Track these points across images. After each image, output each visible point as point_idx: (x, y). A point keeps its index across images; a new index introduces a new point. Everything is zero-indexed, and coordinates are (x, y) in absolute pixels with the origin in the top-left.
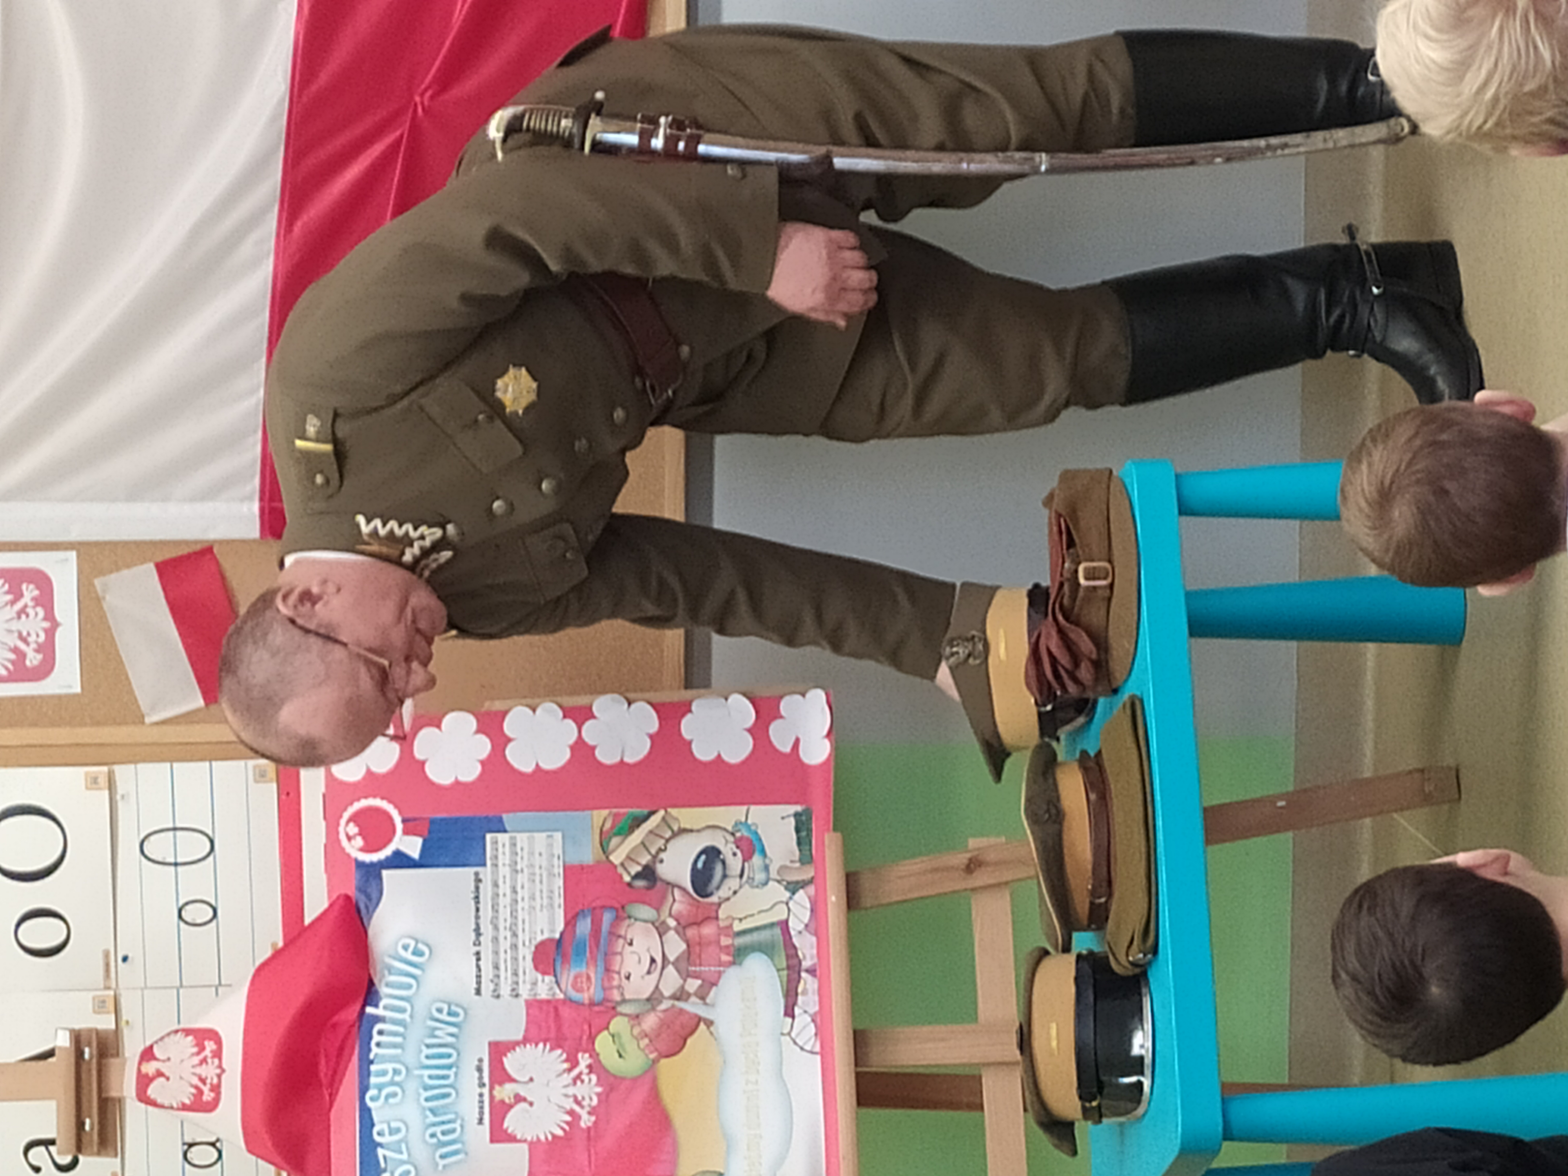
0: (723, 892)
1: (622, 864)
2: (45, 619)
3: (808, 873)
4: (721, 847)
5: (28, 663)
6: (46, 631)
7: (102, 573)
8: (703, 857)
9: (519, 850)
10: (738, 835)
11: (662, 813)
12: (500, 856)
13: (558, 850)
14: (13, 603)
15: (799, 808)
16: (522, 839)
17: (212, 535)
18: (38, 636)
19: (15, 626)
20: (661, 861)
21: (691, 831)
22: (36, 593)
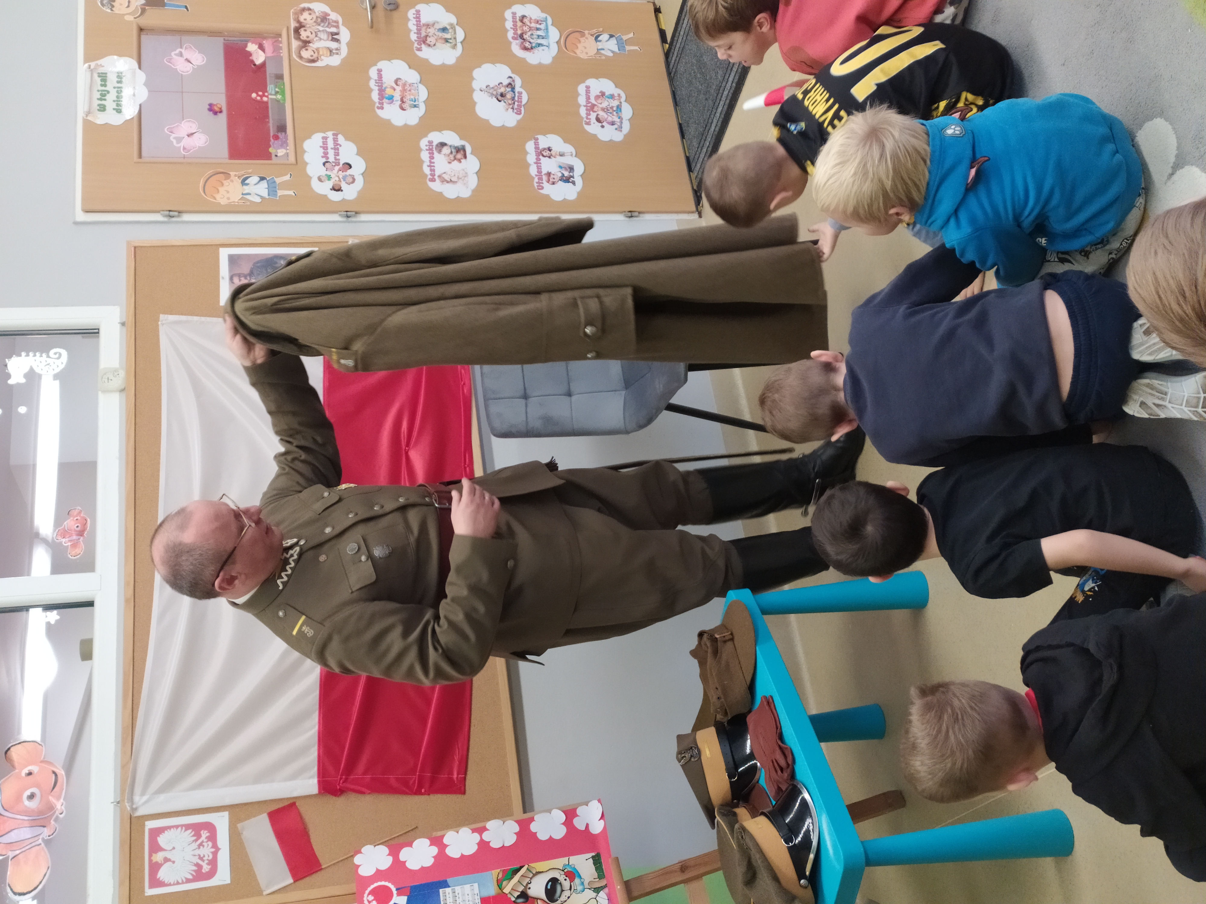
0: (563, 898)
1: (510, 893)
2: (212, 847)
3: (603, 883)
4: (558, 877)
5: (203, 871)
6: (212, 853)
7: (241, 820)
8: (550, 883)
9: (457, 895)
10: (565, 871)
11: (526, 866)
12: (448, 899)
13: (476, 891)
14: (196, 840)
15: (593, 854)
16: (458, 889)
17: (296, 794)
18: (209, 856)
19: (197, 852)
20: (530, 888)
21: (543, 872)
22: (208, 834)
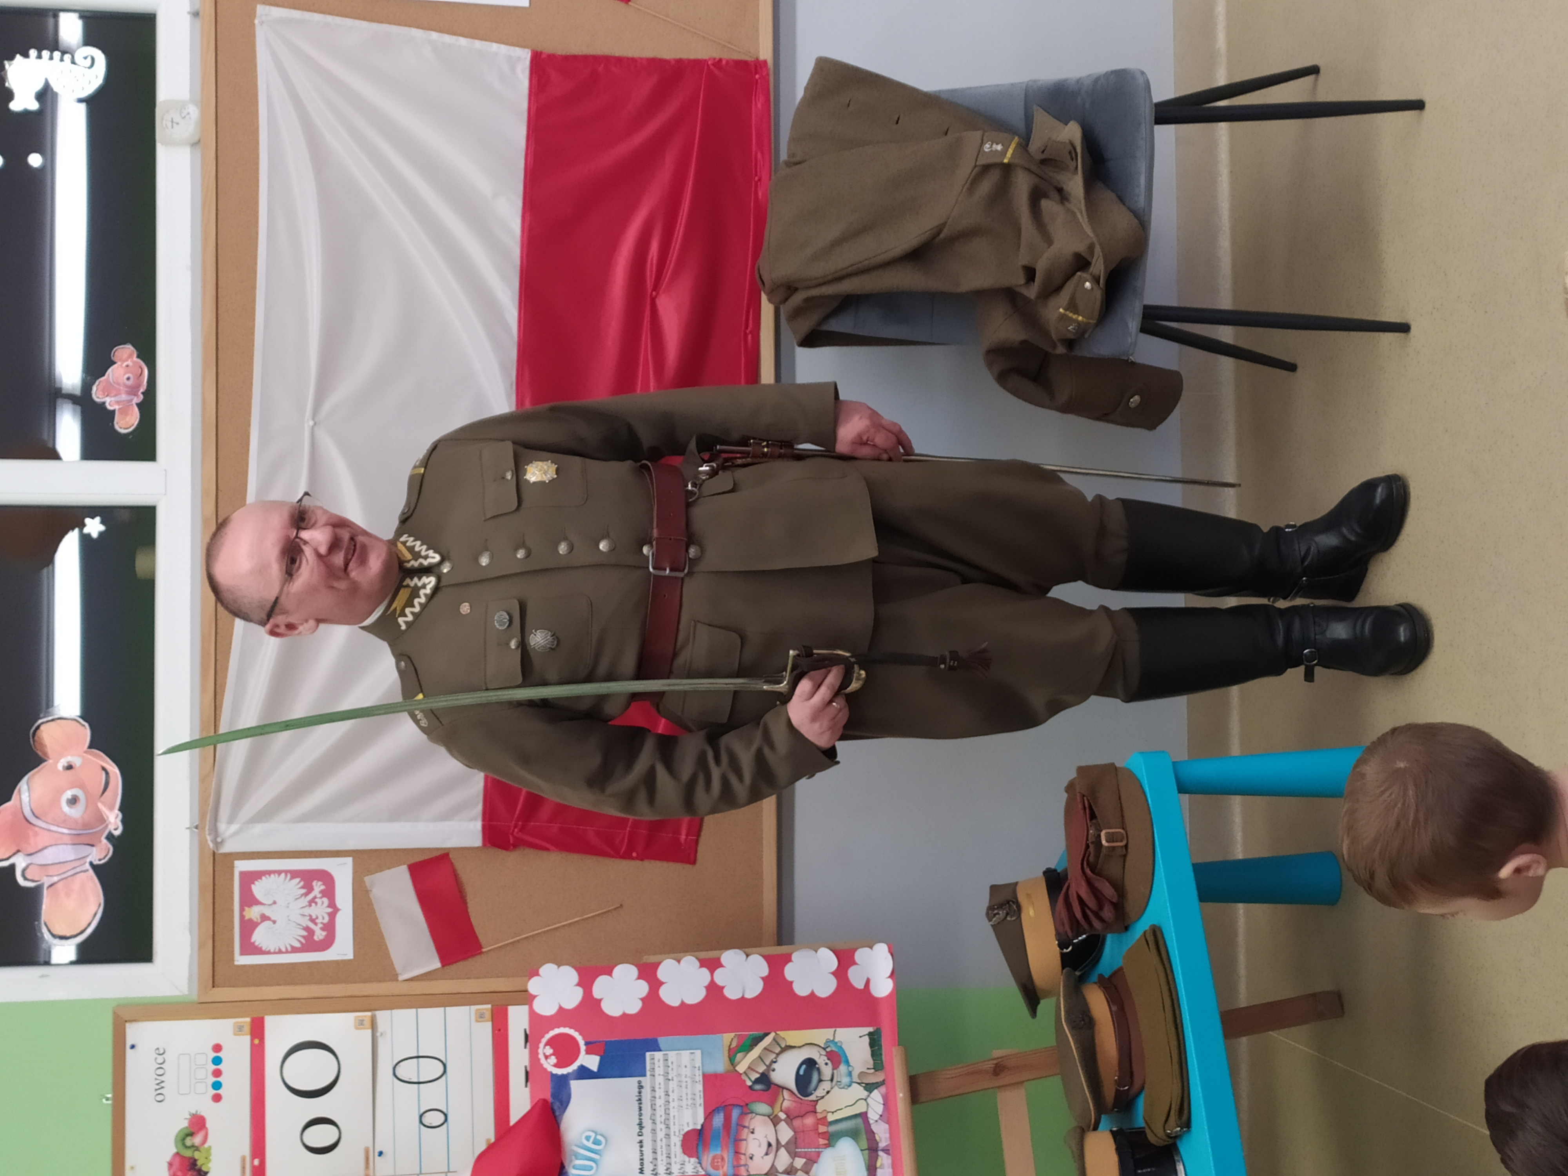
0: (820, 1092)
1: (745, 1073)
2: (329, 906)
3: (879, 1077)
4: (816, 1059)
5: (316, 938)
6: (330, 914)
7: (371, 872)
8: (804, 1067)
9: (670, 1064)
10: (828, 1050)
11: (772, 1035)
12: (657, 1069)
13: (698, 1063)
14: (306, 894)
15: (871, 1029)
16: (672, 1055)
17: (449, 844)
18: (323, 918)
19: (307, 911)
20: (774, 1070)
21: (794, 1047)
22: (323, 887)
